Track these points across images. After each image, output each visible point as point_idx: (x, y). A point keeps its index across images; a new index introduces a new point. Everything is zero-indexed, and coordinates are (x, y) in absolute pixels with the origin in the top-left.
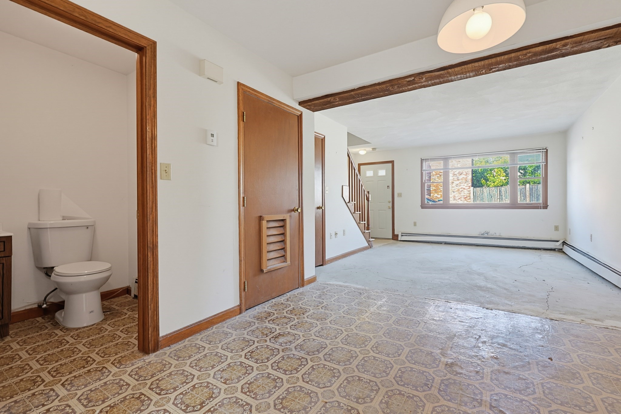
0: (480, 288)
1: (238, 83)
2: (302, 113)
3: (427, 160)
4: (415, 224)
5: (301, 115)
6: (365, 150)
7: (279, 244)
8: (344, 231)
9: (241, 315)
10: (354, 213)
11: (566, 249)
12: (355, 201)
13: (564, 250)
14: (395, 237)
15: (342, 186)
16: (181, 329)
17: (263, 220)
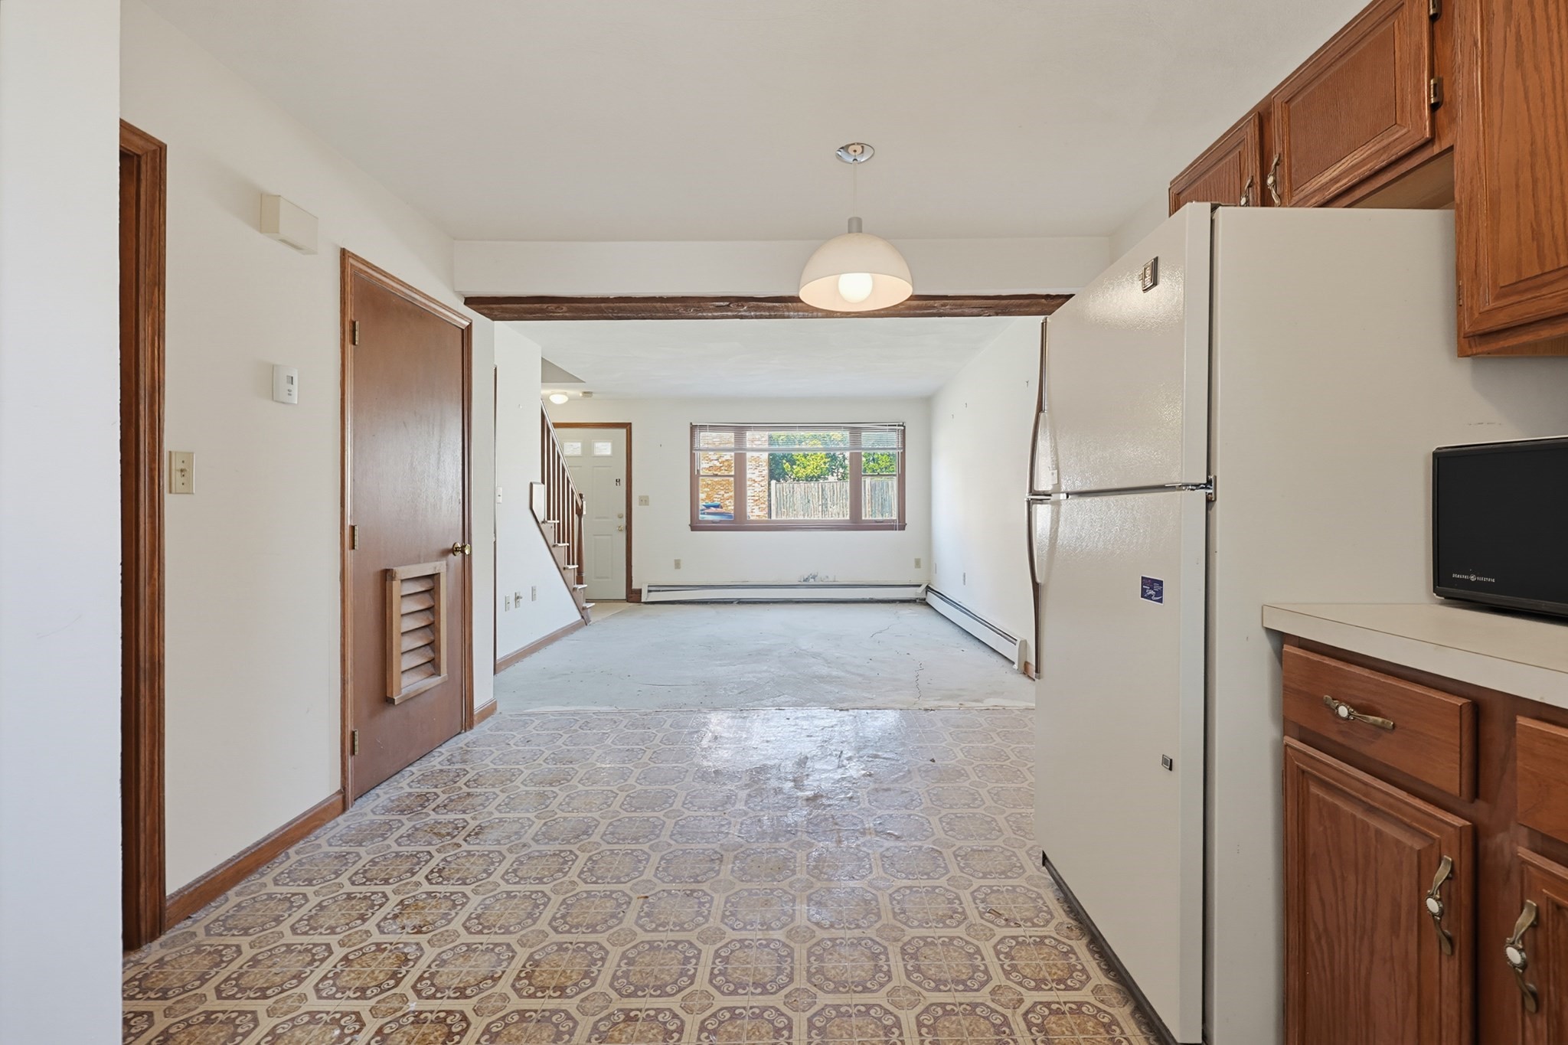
0: (822, 679)
1: (343, 252)
2: (471, 324)
3: (703, 427)
4: (677, 564)
5: (469, 327)
6: (565, 394)
7: (420, 634)
8: (533, 590)
9: (348, 813)
10: (554, 546)
11: (932, 599)
12: (559, 519)
13: (927, 600)
14: (633, 596)
15: (531, 484)
16: (214, 871)
17: (393, 578)
